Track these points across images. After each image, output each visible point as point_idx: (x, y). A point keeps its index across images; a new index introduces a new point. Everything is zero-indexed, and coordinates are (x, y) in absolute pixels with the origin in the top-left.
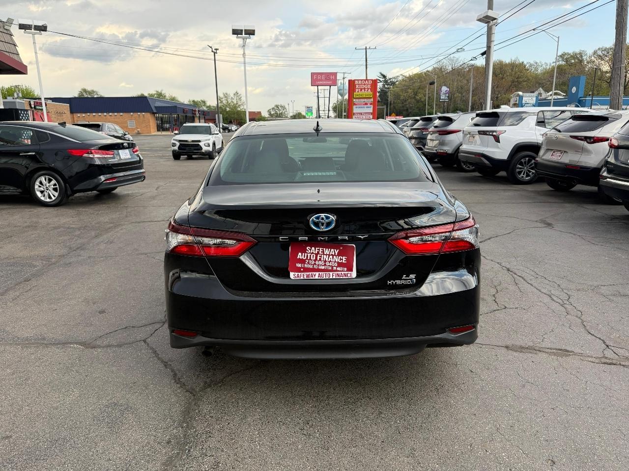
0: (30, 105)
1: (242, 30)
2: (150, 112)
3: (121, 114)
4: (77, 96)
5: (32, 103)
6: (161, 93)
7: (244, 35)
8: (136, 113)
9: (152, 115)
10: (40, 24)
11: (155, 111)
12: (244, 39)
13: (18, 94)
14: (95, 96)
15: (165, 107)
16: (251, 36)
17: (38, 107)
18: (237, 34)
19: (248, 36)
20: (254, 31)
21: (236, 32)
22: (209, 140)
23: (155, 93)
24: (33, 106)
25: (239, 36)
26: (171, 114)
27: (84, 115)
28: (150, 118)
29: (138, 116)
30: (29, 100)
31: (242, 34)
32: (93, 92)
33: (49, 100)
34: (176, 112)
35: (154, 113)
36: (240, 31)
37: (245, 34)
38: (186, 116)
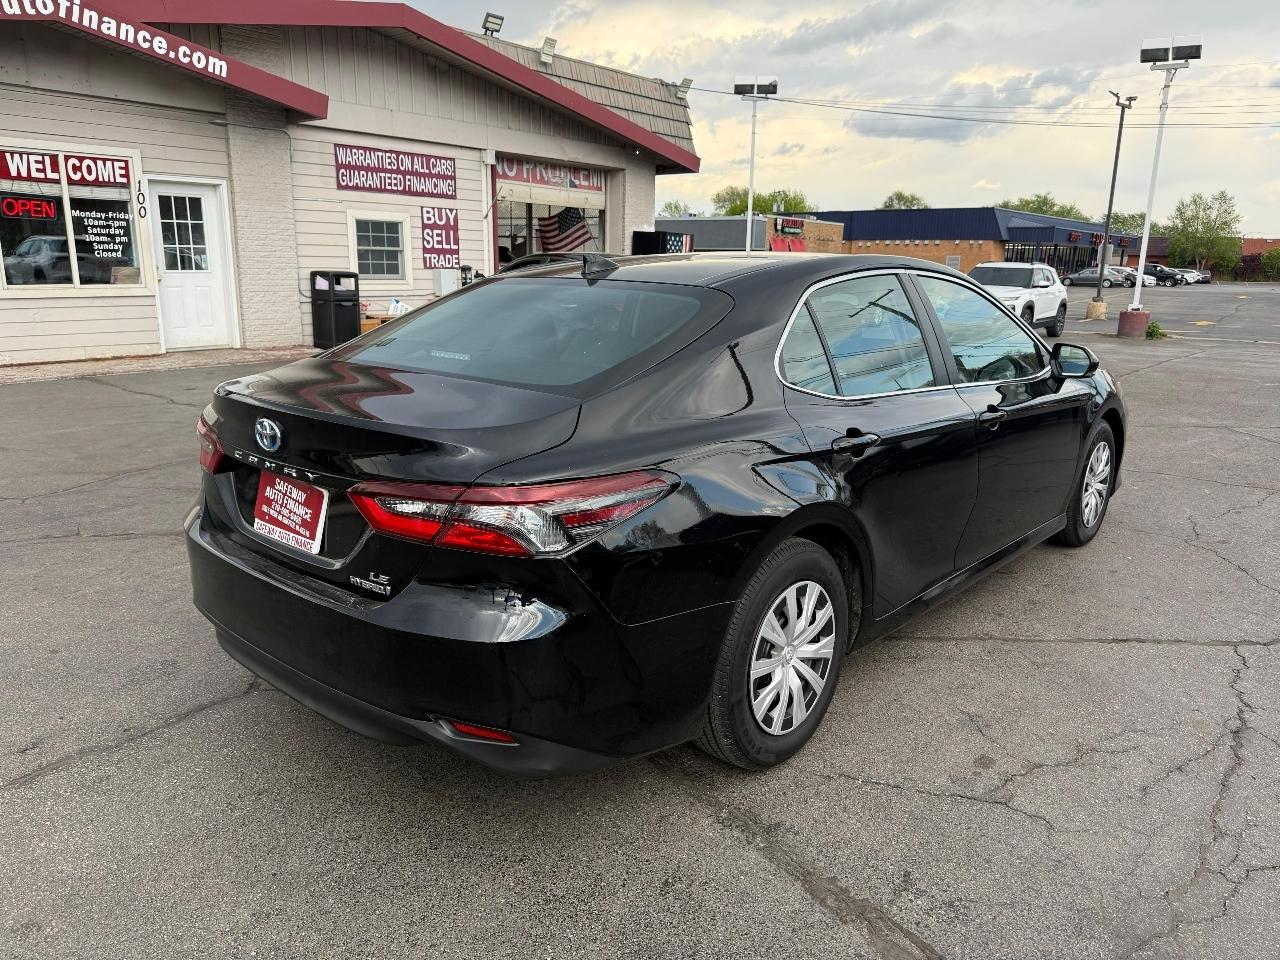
0: (776, 225)
1: (1166, 50)
2: (995, 240)
3: (937, 242)
4: (880, 206)
5: (779, 222)
6: (1045, 199)
7: (1171, 61)
8: (966, 242)
9: (999, 246)
10: (766, 81)
11: (1005, 236)
12: (1168, 70)
13: (778, 207)
14: (915, 208)
15: (1028, 228)
16: (1189, 61)
17: (787, 230)
18: (1155, 60)
19: (1183, 61)
20: (1198, 48)
21: (1150, 56)
22: (1017, 298)
23: (1034, 199)
24: (779, 227)
25: (1158, 63)
26: (1038, 245)
27: (869, 244)
28: (992, 251)
29: (968, 246)
30: (775, 217)
31: (1167, 60)
32: (914, 198)
33: (812, 217)
34: (1050, 239)
35: (1003, 242)
36: (1162, 54)
37: (1174, 59)
38: (1075, 248)
